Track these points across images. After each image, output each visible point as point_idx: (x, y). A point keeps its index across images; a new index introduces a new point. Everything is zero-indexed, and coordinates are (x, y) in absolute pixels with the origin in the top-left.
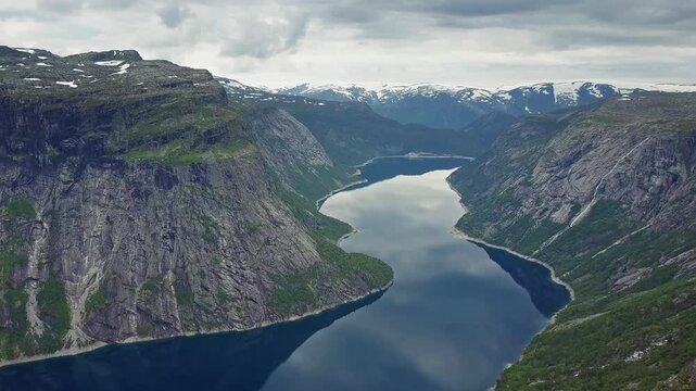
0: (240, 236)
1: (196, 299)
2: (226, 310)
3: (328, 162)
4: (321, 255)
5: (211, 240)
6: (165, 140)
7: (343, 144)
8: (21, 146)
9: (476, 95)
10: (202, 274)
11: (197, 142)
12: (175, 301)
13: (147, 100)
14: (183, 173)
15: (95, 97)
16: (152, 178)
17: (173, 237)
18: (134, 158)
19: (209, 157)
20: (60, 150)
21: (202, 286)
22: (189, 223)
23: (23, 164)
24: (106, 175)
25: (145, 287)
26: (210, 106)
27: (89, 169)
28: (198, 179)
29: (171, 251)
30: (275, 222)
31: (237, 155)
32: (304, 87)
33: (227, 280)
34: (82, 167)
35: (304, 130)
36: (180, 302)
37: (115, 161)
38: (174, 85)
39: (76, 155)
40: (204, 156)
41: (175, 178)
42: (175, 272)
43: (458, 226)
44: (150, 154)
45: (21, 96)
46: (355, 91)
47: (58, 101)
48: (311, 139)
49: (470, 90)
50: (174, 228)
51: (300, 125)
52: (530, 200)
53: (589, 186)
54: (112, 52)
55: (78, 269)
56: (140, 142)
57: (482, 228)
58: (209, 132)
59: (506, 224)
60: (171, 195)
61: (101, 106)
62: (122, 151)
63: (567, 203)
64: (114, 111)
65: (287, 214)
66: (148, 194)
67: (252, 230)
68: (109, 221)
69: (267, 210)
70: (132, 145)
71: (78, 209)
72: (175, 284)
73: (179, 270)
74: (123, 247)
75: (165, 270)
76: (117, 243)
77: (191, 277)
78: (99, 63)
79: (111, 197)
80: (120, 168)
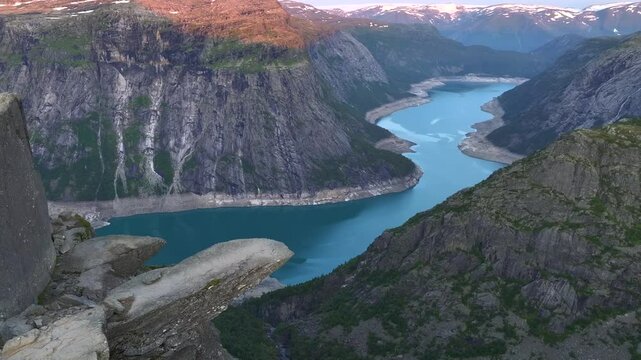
0: (291, 129)
1: (256, 170)
2: (277, 180)
3: (383, 79)
4: (353, 146)
5: (269, 129)
6: (241, 55)
7: (402, 63)
8: (144, 57)
9: (558, 16)
10: (262, 153)
11: (264, 56)
12: (242, 170)
13: (230, 24)
14: (252, 80)
15: (194, 22)
16: (230, 83)
17: (243, 125)
18: (218, 69)
19: (271, 68)
20: (170, 61)
21: (261, 161)
22: (255, 116)
23: (145, 71)
24: (199, 80)
25: (222, 159)
27: (188, 75)
28: (262, 85)
29: (241, 135)
30: (317, 119)
31: (292, 67)
32: (378, 9)
33: (279, 158)
34: (183, 74)
35: (364, 50)
36: (245, 171)
37: (205, 70)
38: (250, 13)
39: (179, 64)
40: (268, 67)
41: (246, 83)
42: (242, 150)
43: (489, 137)
44: (230, 65)
45: (145, 22)
46: (429, 13)
47: (169, 25)
48: (369, 58)
49: (551, 11)
50: (244, 120)
51: (359, 45)
52: (557, 115)
53: (615, 104)
55: (178, 145)
56: (223, 56)
57: (509, 139)
58: (273, 49)
59: (530, 136)
60: (243, 96)
61: (198, 29)
62: (210, 63)
63: (591, 119)
64: (206, 33)
65: (329, 114)
66: (227, 93)
67: (300, 125)
68: (199, 113)
69: (312, 110)
70: (217, 59)
71: (180, 103)
72: (242, 158)
73: (246, 150)
74: (209, 131)
75: (236, 148)
76: (204, 127)
77: (254, 154)
79: (201, 96)
80: (209, 75)
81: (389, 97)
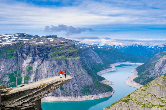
1: (64, 89)
2: (71, 92)
3: (102, 63)
4: (94, 82)
6: (60, 55)
7: (107, 58)
8: (32, 55)
11: (67, 56)
13: (57, 46)
15: (47, 45)
16: (57, 63)
18: (54, 58)
20: (39, 56)
21: (66, 87)
23: (32, 59)
24: (48, 62)
26: (70, 48)
27: (45, 61)
28: (67, 64)
30: (83, 74)
31: (75, 59)
33: (71, 86)
34: (43, 60)
35: (96, 54)
36: (61, 90)
38: (63, 43)
39: (42, 57)
40: (68, 59)
41: (62, 63)
43: (134, 80)
44: (57, 58)
45: (33, 45)
47: (40, 46)
48: (98, 57)
51: (95, 53)
52: (153, 73)
54: (51, 36)
56: (55, 55)
57: (140, 80)
58: (70, 53)
59: (146, 80)
60: (61, 67)
61: (48, 48)
62: (51, 57)
64: (50, 48)
65: (86, 72)
66: (56, 66)
67: (78, 75)
68: (48, 72)
69: (81, 71)
70: (53, 56)
71: (42, 69)
78: (48, 38)
79: (48, 67)
80: (51, 60)
81: (104, 68)
